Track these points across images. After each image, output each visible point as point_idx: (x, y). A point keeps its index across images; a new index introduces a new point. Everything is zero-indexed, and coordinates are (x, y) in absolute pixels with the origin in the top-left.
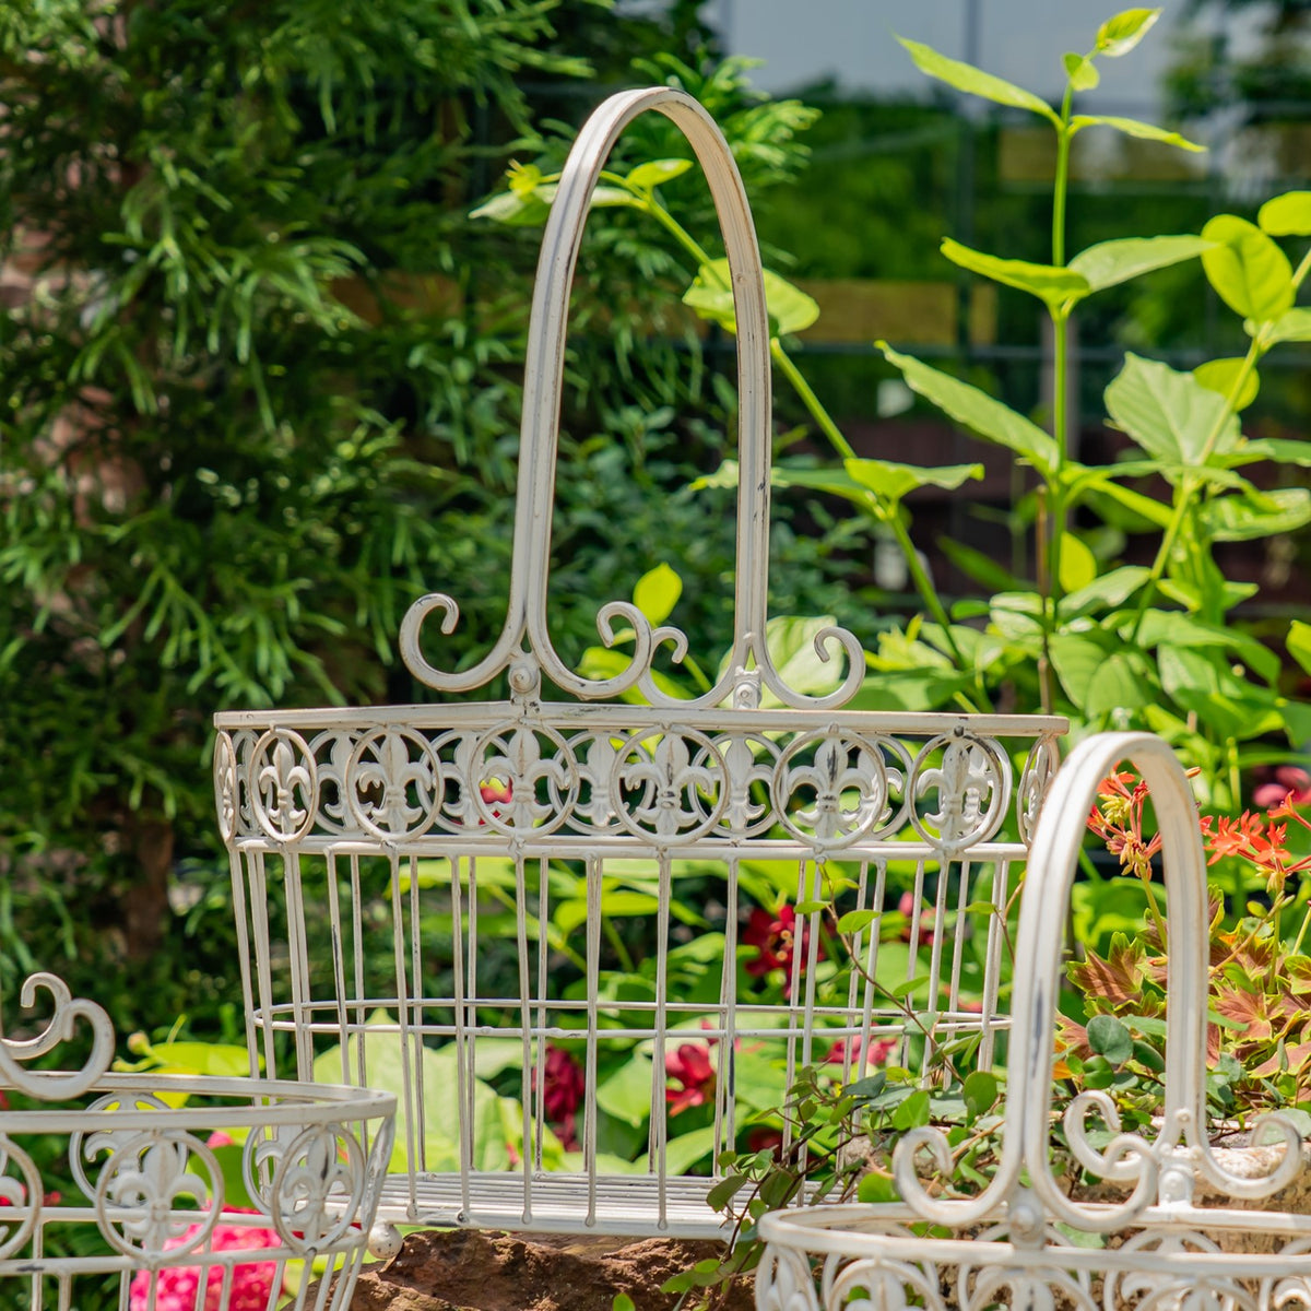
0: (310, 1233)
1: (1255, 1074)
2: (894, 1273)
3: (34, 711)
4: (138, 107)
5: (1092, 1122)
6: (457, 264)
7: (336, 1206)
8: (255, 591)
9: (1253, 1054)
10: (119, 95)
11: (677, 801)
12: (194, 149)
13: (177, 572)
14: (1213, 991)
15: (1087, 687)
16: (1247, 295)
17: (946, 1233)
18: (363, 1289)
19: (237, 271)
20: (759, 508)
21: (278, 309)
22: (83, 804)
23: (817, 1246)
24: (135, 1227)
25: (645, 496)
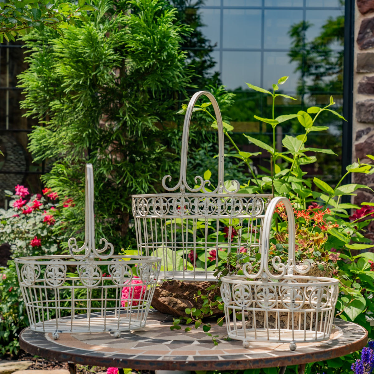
0: (147, 281)
1: (304, 253)
2: (243, 287)
3: (106, 195)
4: (122, 94)
5: (277, 261)
6: (176, 120)
7: (152, 277)
8: (142, 175)
9: (304, 250)
10: (119, 92)
11: (208, 209)
12: (131, 101)
13: (129, 171)
14: (297, 239)
15: (279, 189)
16: (305, 124)
17: (252, 280)
18: (156, 290)
19: (138, 121)
20: (222, 160)
21: (146, 127)
22: (114, 210)
23: (231, 282)
24: (118, 280)
25: (208, 158)
